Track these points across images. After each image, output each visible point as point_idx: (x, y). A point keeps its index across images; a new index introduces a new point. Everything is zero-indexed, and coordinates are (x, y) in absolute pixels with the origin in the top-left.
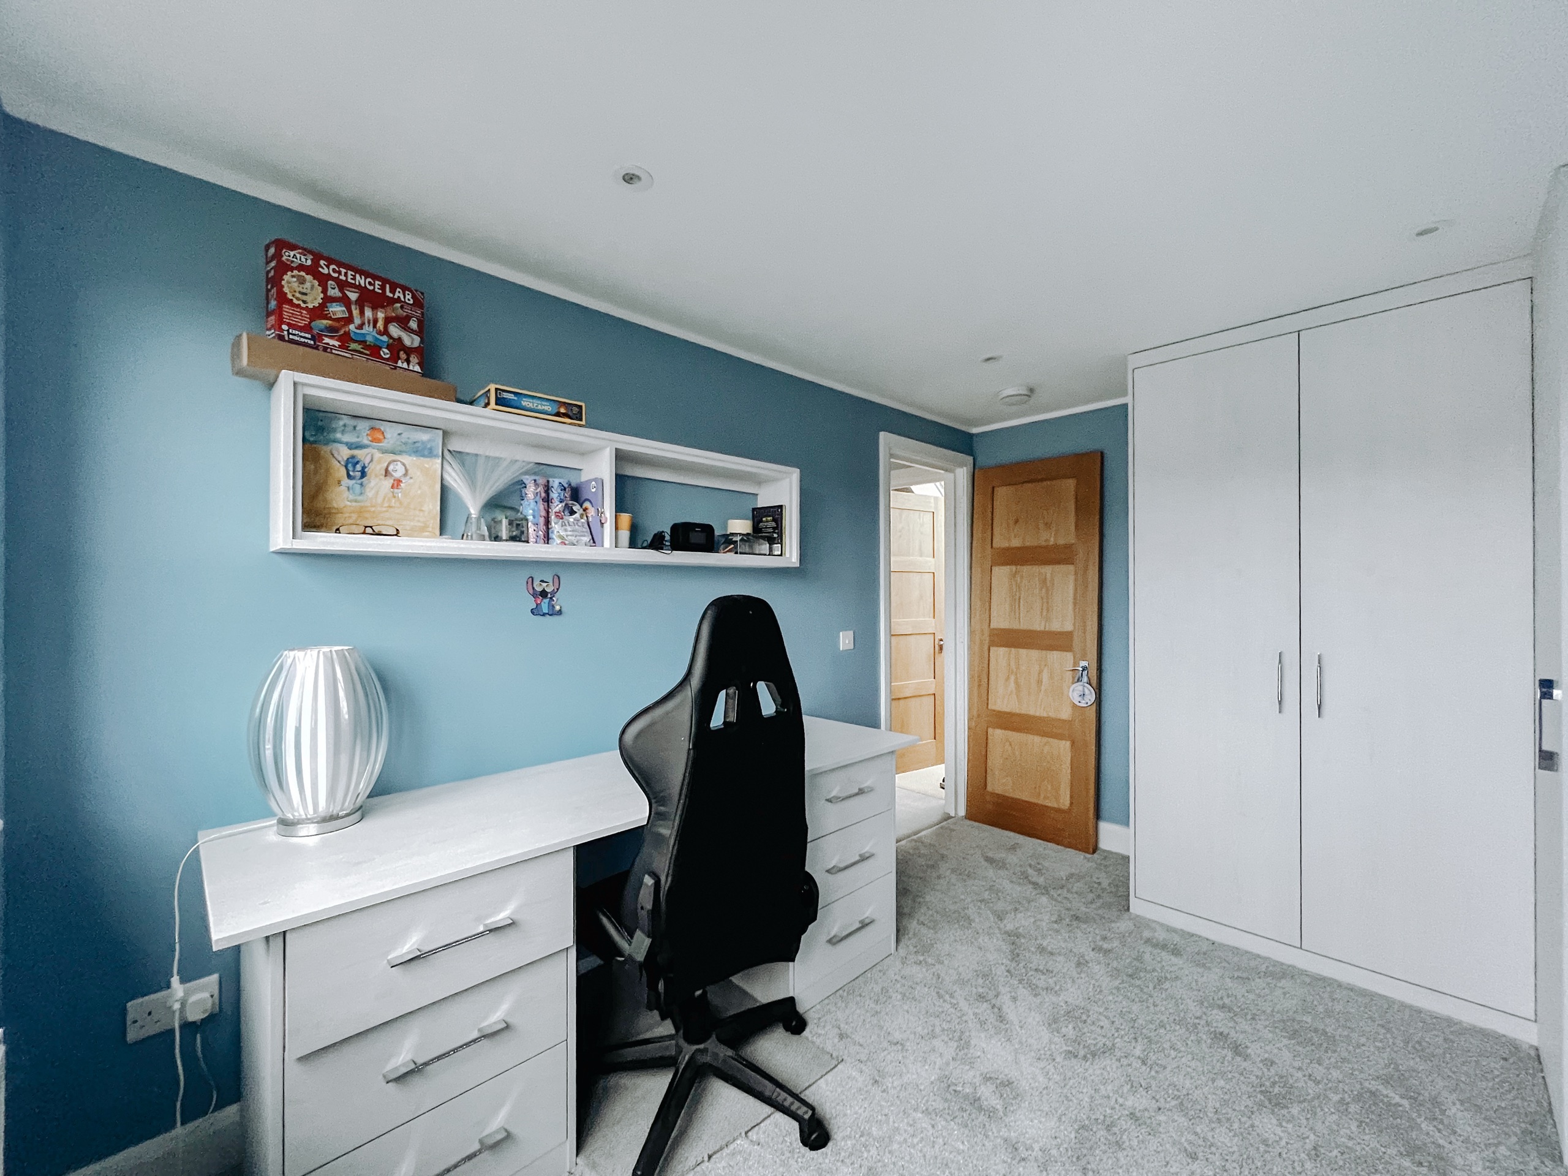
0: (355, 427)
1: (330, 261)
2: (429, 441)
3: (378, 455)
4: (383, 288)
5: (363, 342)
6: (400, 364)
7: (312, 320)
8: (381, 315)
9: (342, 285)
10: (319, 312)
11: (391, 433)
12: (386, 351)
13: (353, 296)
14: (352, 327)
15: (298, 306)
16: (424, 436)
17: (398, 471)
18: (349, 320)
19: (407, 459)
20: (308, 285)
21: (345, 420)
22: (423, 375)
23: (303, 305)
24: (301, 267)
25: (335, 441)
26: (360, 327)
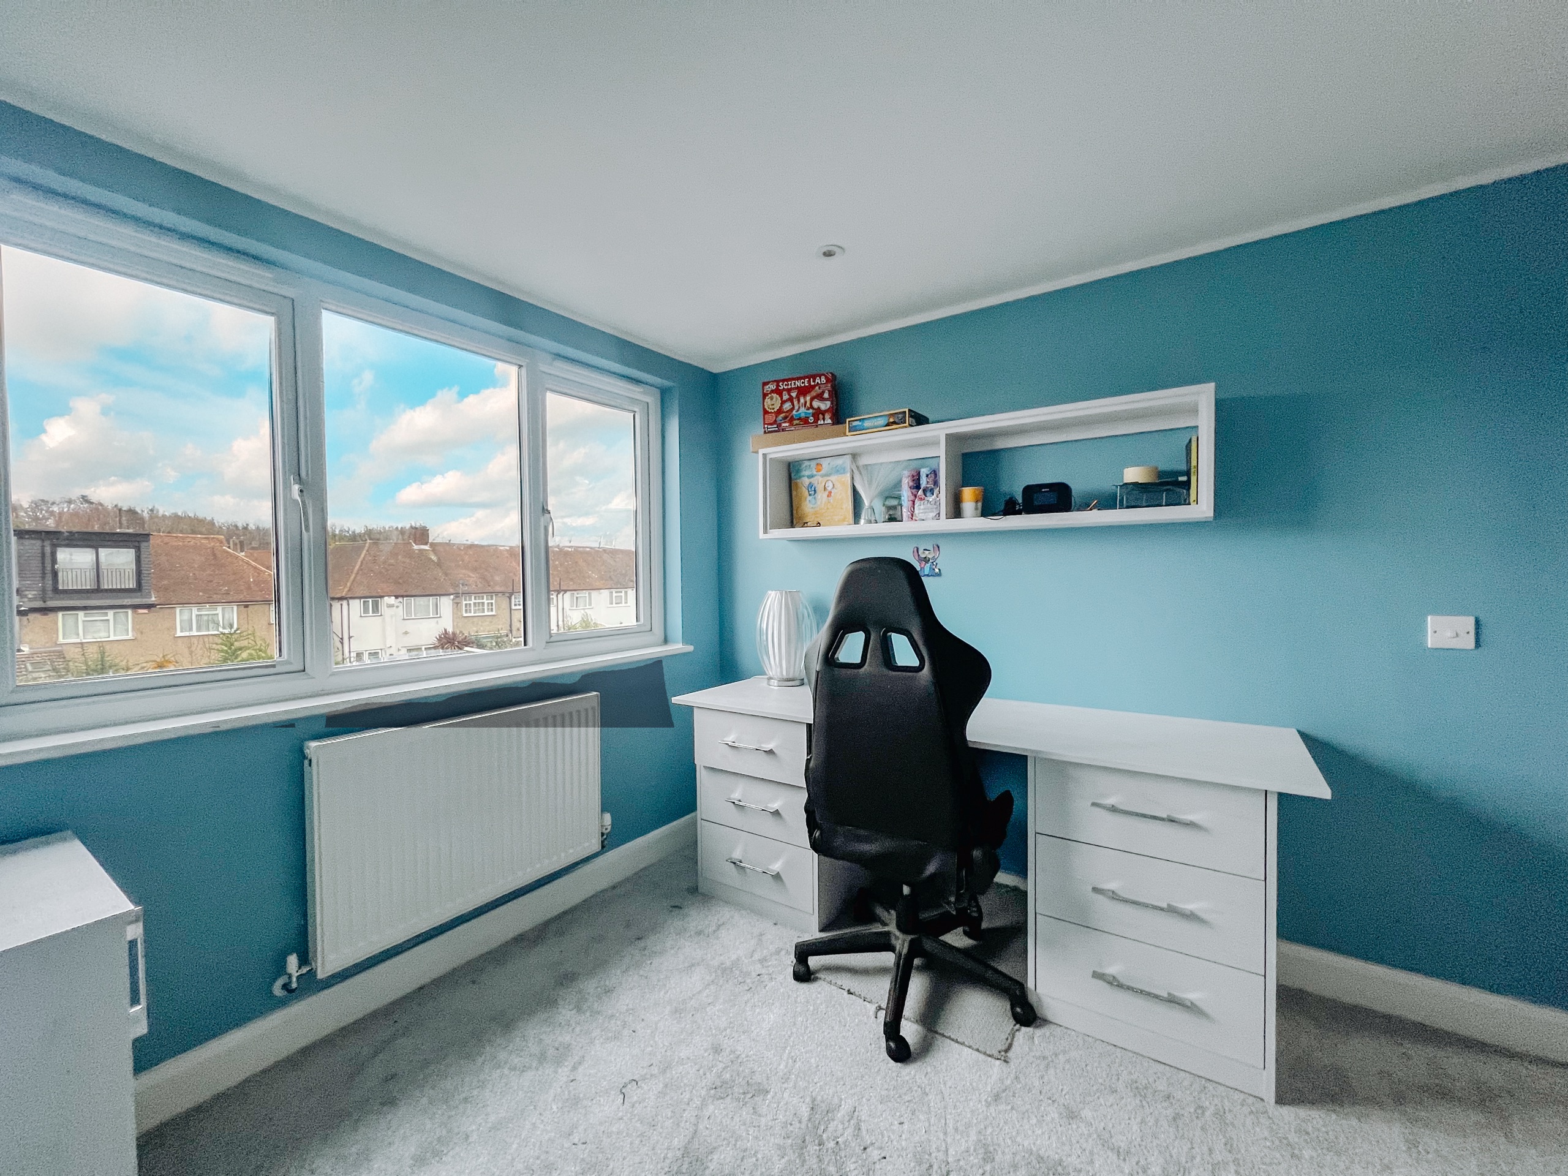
0: (810, 466)
1: (783, 381)
2: (843, 463)
3: (820, 479)
4: (809, 382)
5: (800, 419)
6: (819, 423)
7: (776, 417)
8: (808, 398)
9: (789, 391)
10: (780, 411)
11: (825, 463)
12: (812, 418)
13: (794, 394)
14: (794, 412)
15: (771, 413)
16: (839, 461)
17: (830, 486)
18: (793, 409)
19: (833, 478)
20: (774, 399)
21: (807, 463)
22: (833, 424)
23: (773, 411)
24: (772, 391)
25: (804, 476)
26: (798, 411)
